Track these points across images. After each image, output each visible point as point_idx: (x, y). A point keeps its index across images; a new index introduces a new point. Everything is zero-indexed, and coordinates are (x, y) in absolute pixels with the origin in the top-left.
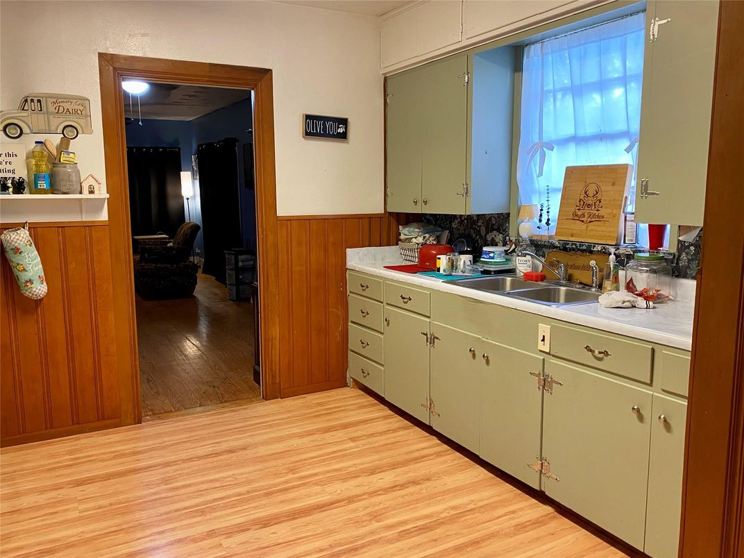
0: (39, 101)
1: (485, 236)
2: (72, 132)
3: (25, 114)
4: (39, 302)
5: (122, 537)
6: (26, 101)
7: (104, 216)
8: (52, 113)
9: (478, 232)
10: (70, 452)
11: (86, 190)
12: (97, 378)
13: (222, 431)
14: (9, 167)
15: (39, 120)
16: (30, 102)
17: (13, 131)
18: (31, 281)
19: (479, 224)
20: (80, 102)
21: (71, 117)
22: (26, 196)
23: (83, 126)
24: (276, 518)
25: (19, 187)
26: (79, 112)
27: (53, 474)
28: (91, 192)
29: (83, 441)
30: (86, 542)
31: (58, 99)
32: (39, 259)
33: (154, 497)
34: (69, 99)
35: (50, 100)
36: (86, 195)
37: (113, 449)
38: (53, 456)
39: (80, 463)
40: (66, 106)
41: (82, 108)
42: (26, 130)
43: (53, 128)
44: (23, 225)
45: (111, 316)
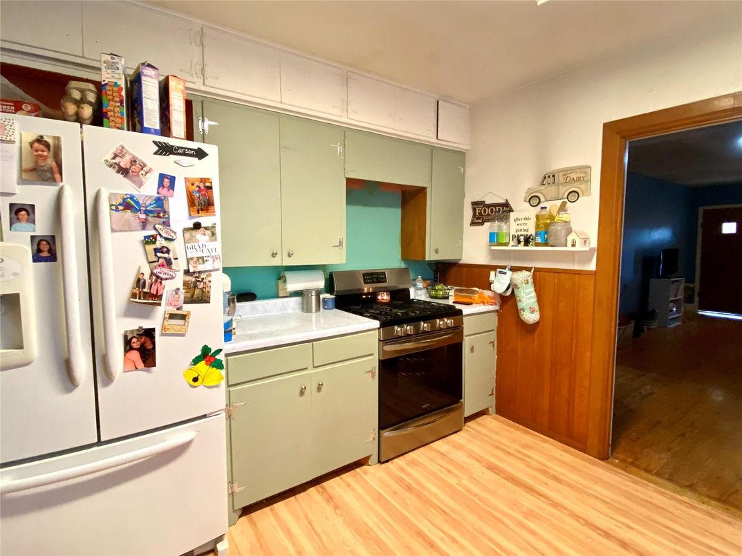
0: (554, 176)
2: (575, 196)
3: (543, 187)
6: (545, 178)
7: (592, 267)
8: (562, 184)
11: (569, 243)
12: (570, 403)
14: (525, 227)
15: (550, 190)
16: (549, 178)
17: (534, 201)
18: (523, 309)
20: (583, 170)
21: (576, 184)
22: (530, 248)
23: (583, 189)
26: (582, 179)
28: (573, 245)
31: (566, 171)
32: (534, 294)
34: (574, 169)
35: (561, 174)
36: (569, 248)
40: (574, 176)
41: (583, 175)
42: (542, 199)
43: (561, 196)
44: (528, 269)
45: (588, 354)
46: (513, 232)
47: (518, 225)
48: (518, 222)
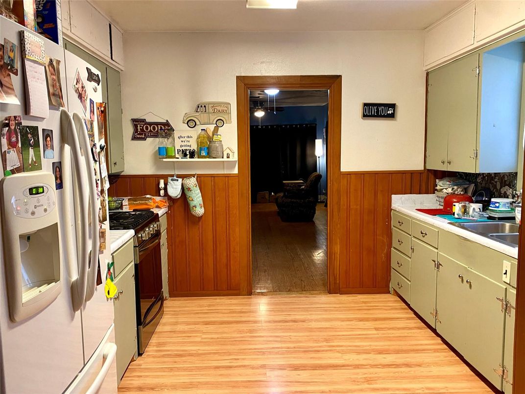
0: (205, 106)
1: (500, 190)
2: (221, 123)
3: (197, 114)
4: (200, 218)
5: (216, 357)
6: (198, 107)
7: (236, 171)
8: (211, 113)
9: (495, 187)
10: (209, 306)
11: (225, 156)
12: (228, 265)
13: (294, 308)
14: (189, 144)
15: (203, 117)
16: (201, 107)
17: (192, 124)
18: (195, 206)
19: (496, 180)
20: (226, 105)
21: (221, 114)
22: (196, 159)
23: (227, 119)
24: (304, 367)
25: (192, 155)
26: (225, 111)
27: (197, 316)
28: (228, 157)
29: (218, 301)
30: (199, 355)
31: (214, 105)
32: (200, 194)
33: (241, 339)
34: (220, 104)
35: (211, 106)
36: (225, 159)
37: (231, 308)
38: (201, 306)
39: (211, 312)
40: (219, 108)
41: (226, 109)
42: (198, 123)
43: (211, 121)
44: (194, 176)
45: (237, 230)
46: (178, 147)
47: (182, 141)
48: (182, 139)
